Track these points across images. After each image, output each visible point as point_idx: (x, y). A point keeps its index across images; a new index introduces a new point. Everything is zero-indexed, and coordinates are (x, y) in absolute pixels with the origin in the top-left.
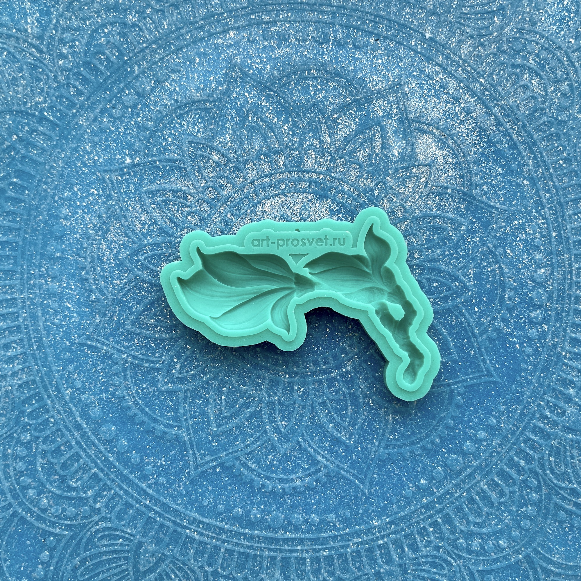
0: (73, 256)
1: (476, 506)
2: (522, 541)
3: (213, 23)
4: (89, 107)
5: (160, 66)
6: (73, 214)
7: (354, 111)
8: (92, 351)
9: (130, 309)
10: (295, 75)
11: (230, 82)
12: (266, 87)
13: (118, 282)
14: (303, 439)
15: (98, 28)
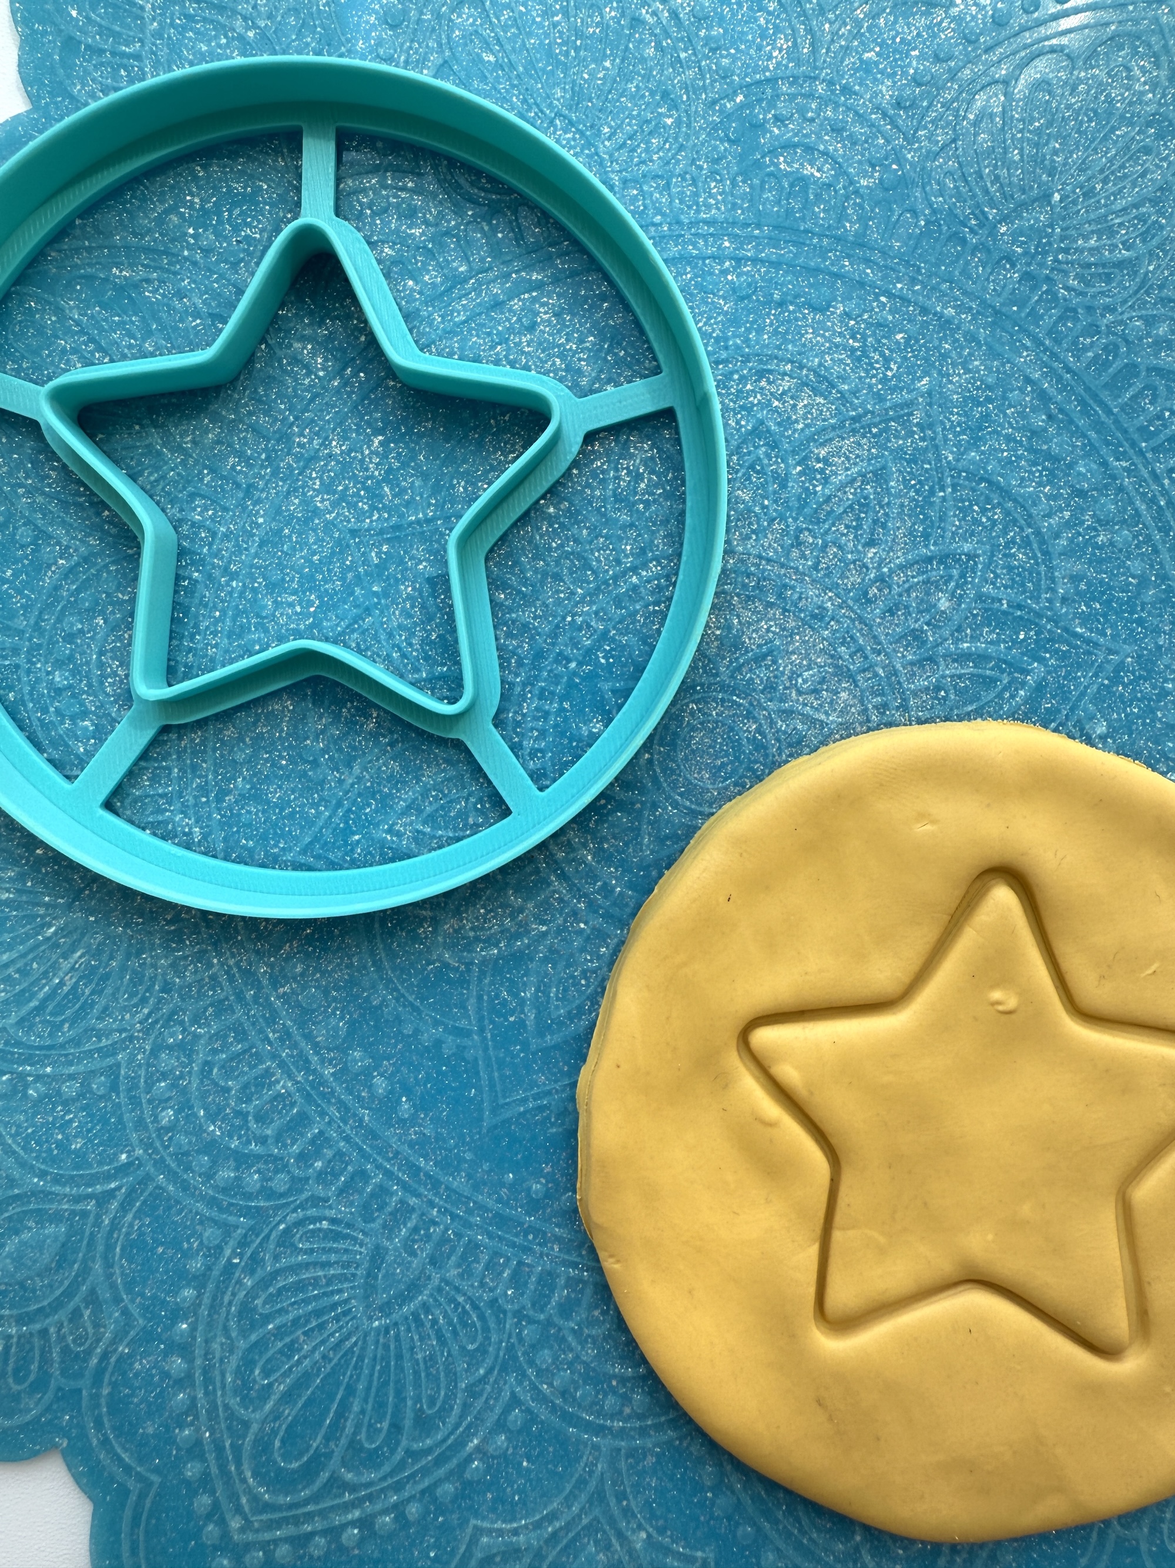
0: (771, 324)
1: (246, 1069)
2: (170, 1155)
4: (1052, 369)
5: (1125, 510)
6: (852, 329)
8: (589, 350)
11: (1088, 641)
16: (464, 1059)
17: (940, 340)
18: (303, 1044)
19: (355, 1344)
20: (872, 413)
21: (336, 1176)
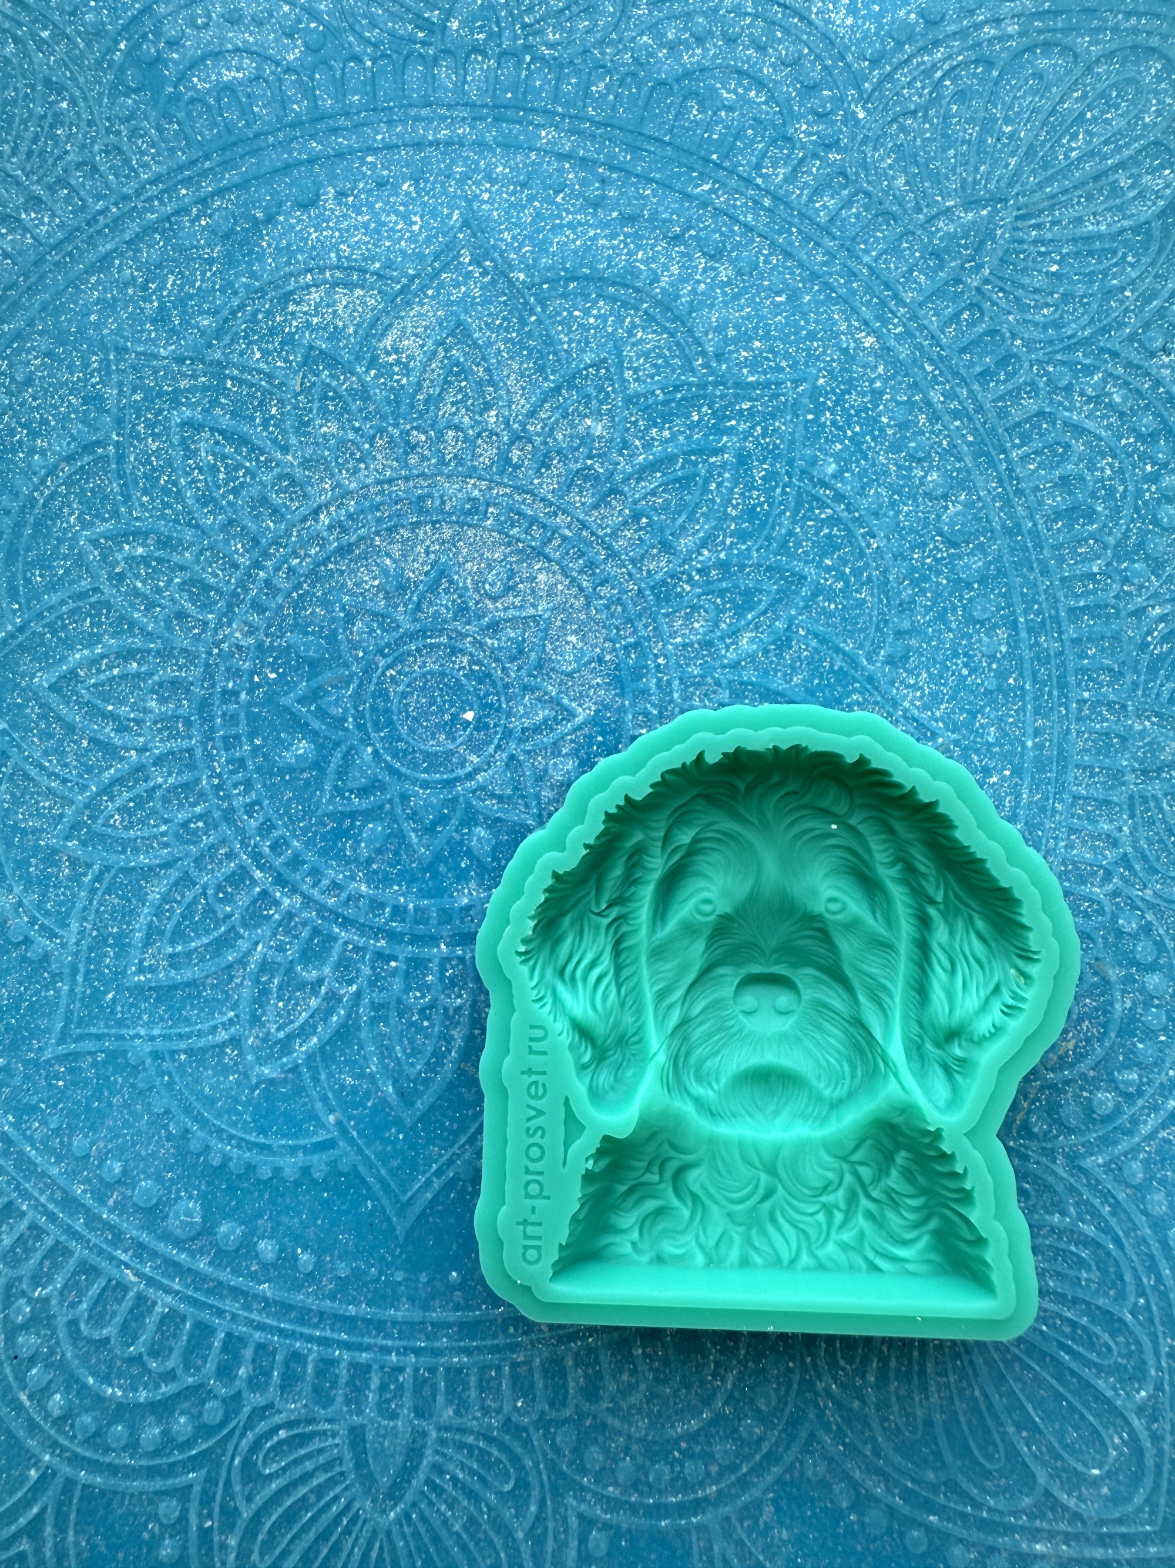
0: (269, 245)
3: (874, 295)
4: (580, 133)
5: (732, 231)
6: (354, 206)
7: (832, 666)
8: (99, 371)
9: (214, 403)
10: (848, 509)
11: (767, 385)
12: (790, 463)
13: (258, 355)
14: (101, 873)
15: (749, 76)
16: (342, 1174)
17: (449, 167)
18: (161, 1247)
19: (381, 1549)
20: (417, 276)
21: (268, 1374)
